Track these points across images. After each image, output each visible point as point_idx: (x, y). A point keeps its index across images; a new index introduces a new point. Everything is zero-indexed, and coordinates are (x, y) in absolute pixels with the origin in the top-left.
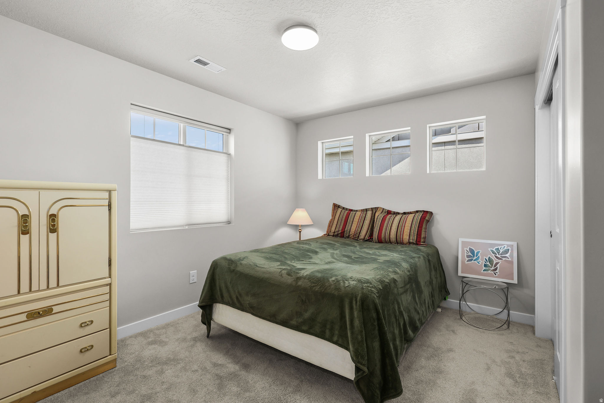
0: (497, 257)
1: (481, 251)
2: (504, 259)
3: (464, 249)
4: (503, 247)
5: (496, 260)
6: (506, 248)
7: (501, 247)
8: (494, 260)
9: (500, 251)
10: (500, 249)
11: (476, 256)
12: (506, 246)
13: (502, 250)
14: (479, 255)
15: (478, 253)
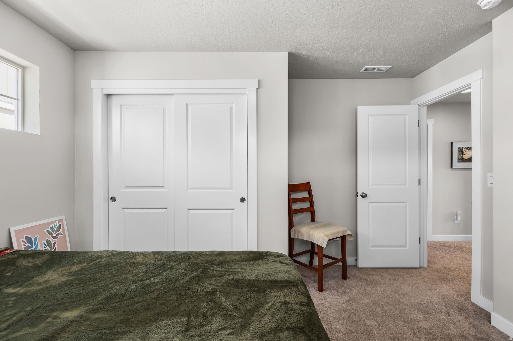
0: (53, 237)
1: (38, 236)
2: (59, 236)
3: (20, 240)
4: (55, 223)
5: (53, 241)
6: (58, 224)
7: (54, 224)
8: (51, 241)
9: (54, 229)
10: (54, 227)
11: (35, 244)
12: (57, 221)
13: (56, 227)
14: (37, 241)
15: (36, 239)
